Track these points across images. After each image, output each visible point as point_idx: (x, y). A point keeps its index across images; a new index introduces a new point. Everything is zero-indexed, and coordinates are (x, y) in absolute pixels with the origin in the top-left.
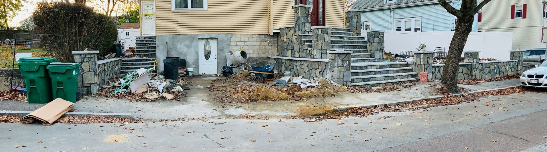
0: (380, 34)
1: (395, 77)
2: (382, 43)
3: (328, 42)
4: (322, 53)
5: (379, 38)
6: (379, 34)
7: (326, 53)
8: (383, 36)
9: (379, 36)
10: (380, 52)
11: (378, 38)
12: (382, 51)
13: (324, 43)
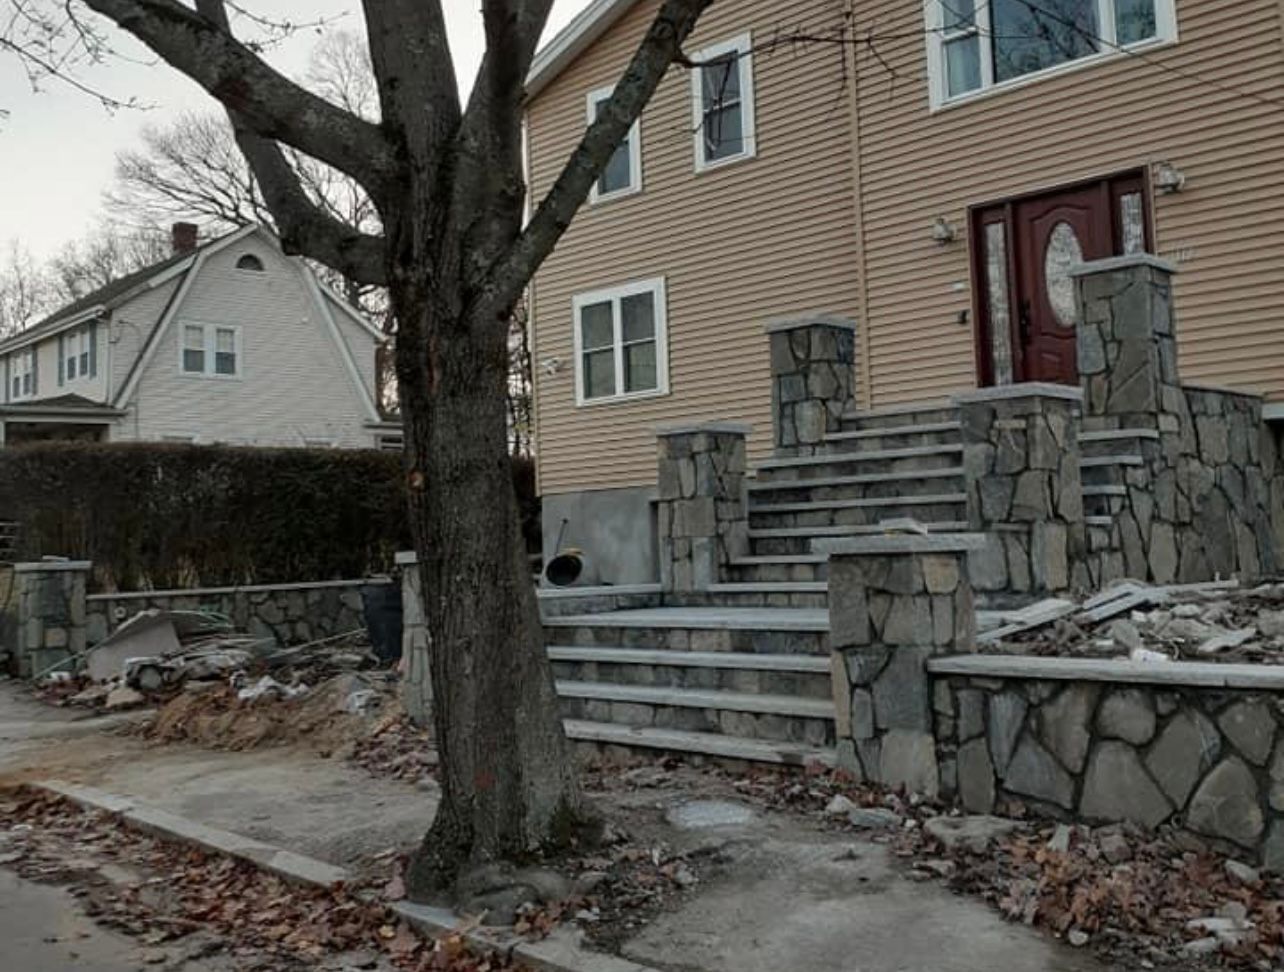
0: (994, 415)
1: (711, 717)
2: (1019, 473)
3: (693, 497)
4: (673, 554)
5: (988, 441)
6: (986, 419)
7: (690, 556)
8: (1022, 424)
9: (991, 427)
10: (1010, 540)
11: (982, 447)
12: (1029, 533)
13: (681, 505)
